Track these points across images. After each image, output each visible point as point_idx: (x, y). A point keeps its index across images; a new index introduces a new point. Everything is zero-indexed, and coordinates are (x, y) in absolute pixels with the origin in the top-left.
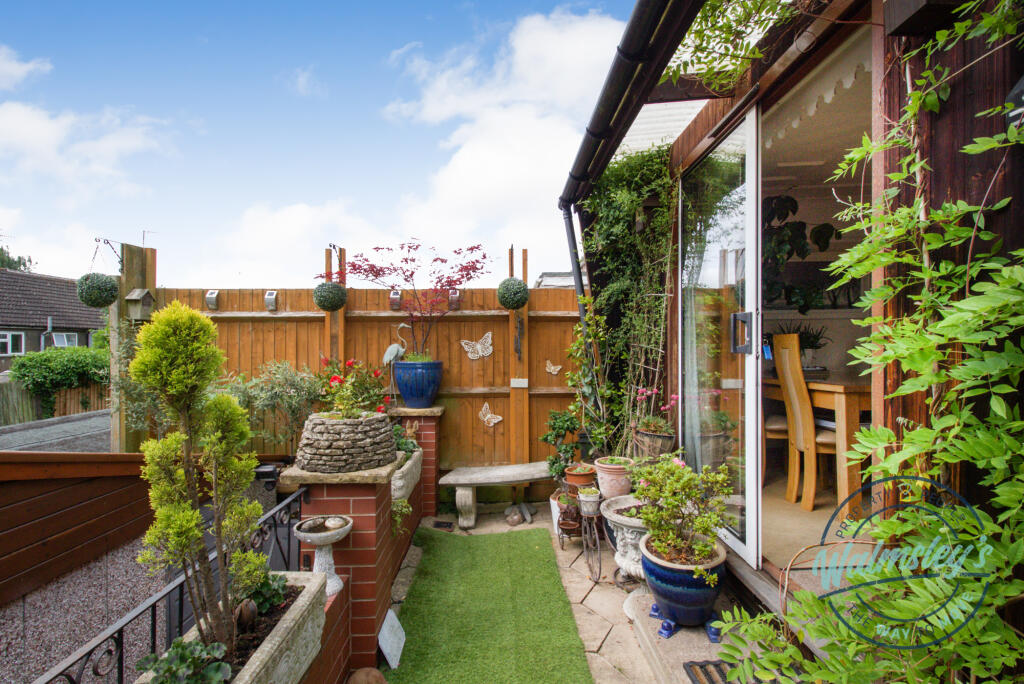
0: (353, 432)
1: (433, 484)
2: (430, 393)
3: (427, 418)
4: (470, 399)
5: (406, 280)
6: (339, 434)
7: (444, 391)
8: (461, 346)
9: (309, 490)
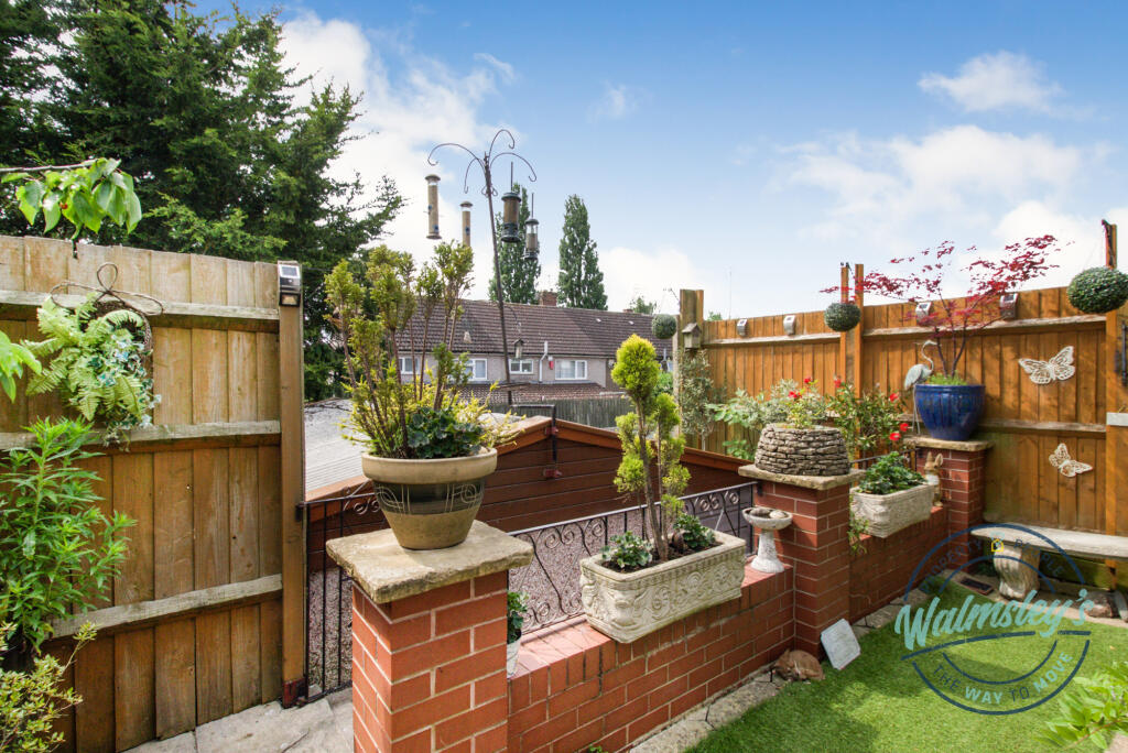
0: (796, 440)
1: (966, 534)
2: (963, 423)
3: (956, 453)
4: (1035, 437)
5: (929, 289)
6: (784, 440)
7: (991, 424)
8: (1019, 366)
9: (762, 485)
